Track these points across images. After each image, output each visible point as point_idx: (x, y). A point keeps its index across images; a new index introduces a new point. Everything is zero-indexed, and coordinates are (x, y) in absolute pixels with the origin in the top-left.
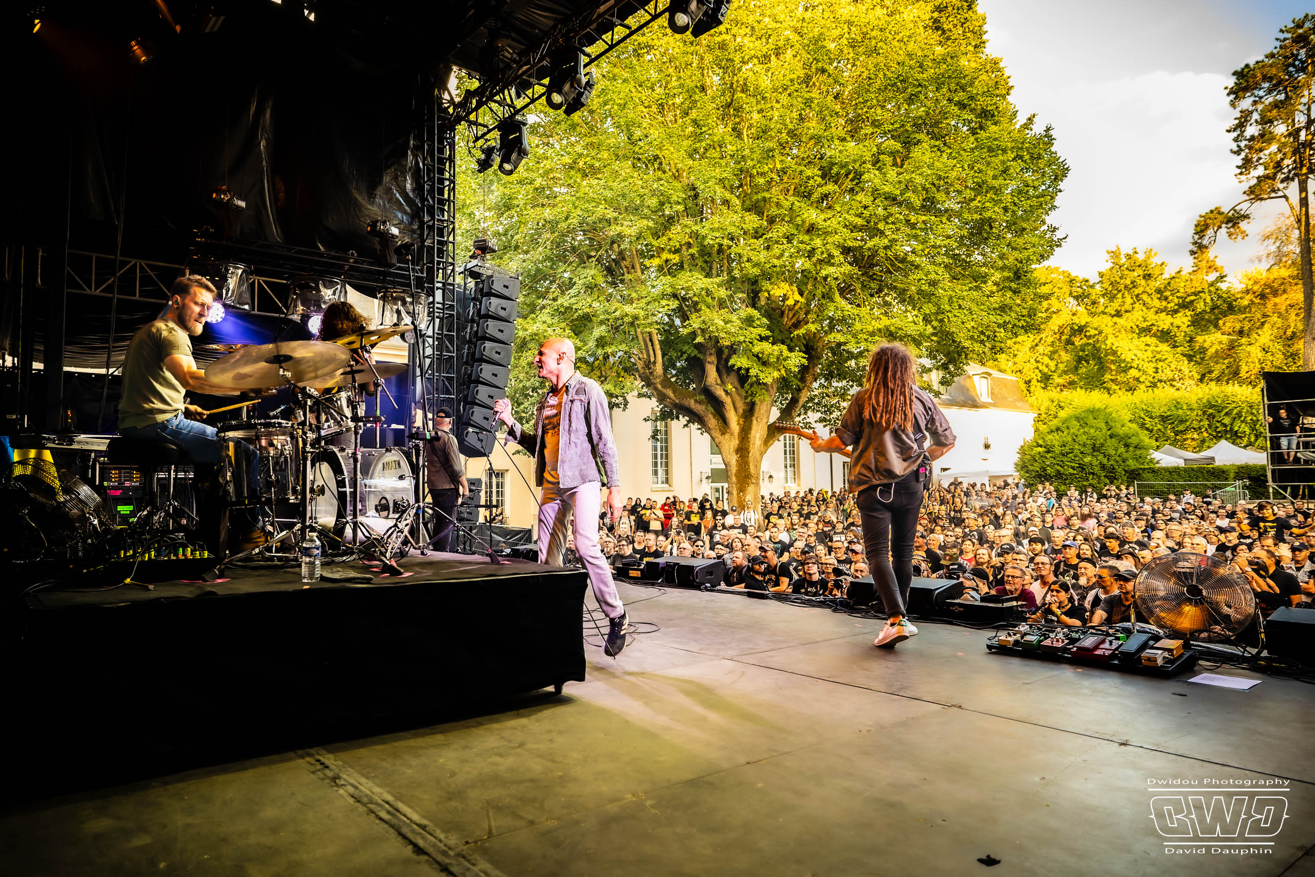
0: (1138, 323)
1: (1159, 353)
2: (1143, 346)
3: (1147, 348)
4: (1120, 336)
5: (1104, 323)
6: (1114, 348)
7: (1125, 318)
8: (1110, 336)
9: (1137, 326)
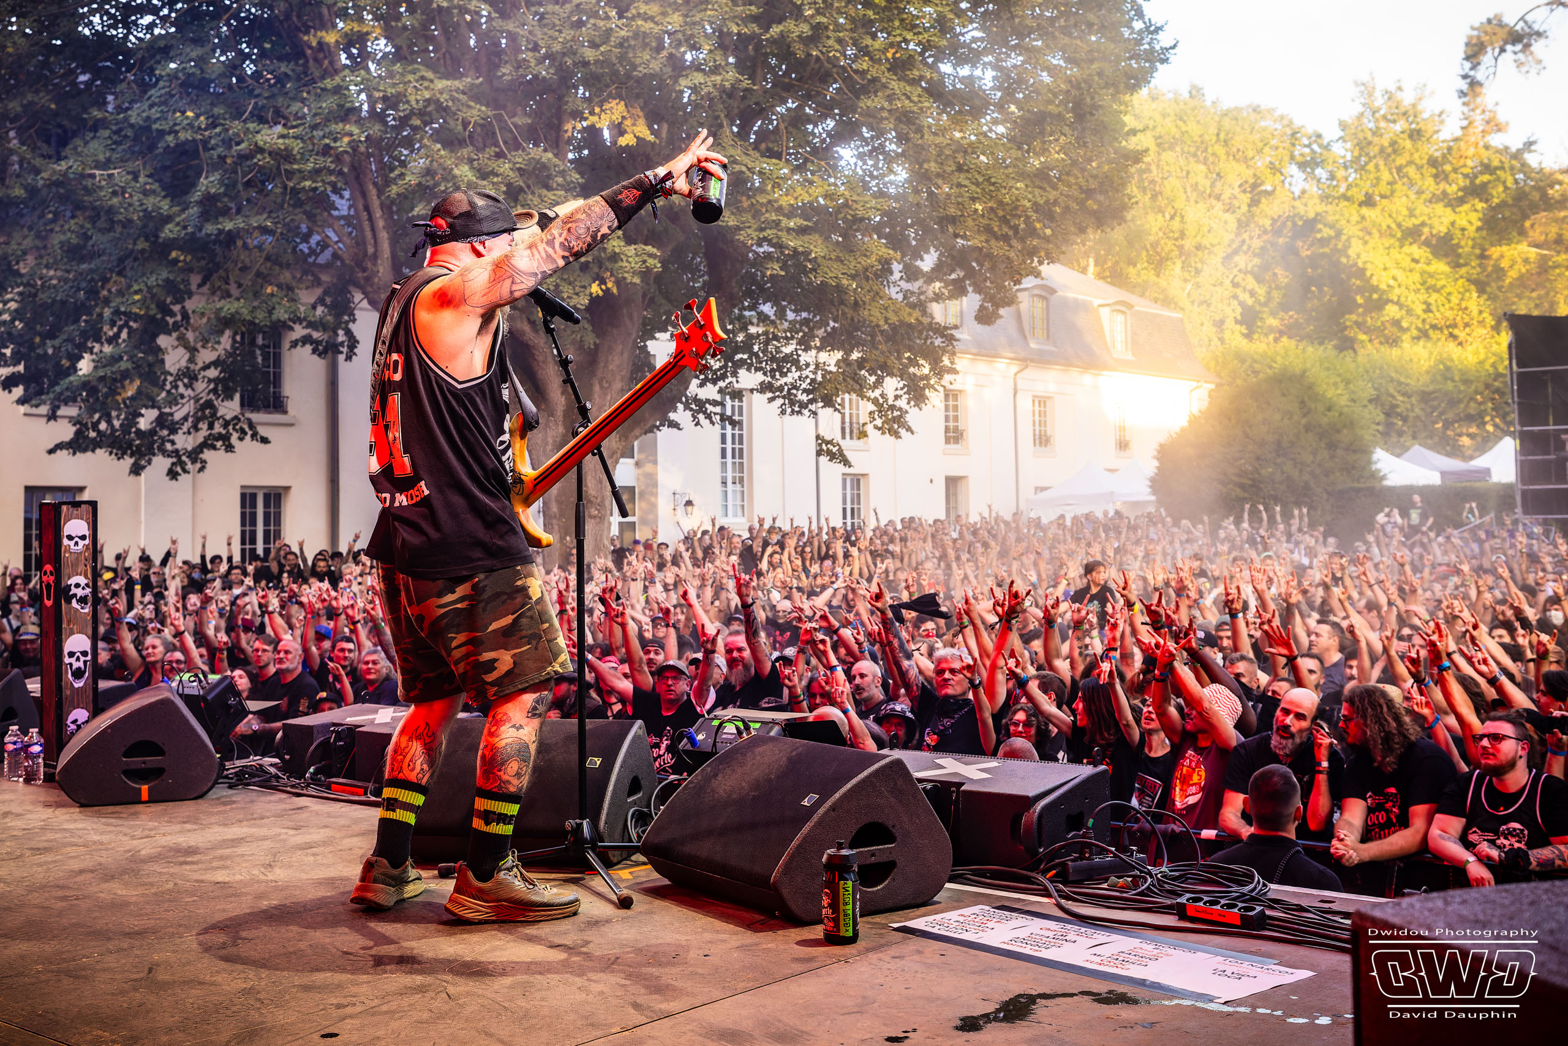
0: (1400, 219)
1: (1431, 276)
2: (1407, 262)
3: (1413, 265)
4: (1371, 243)
5: (1347, 217)
6: (1360, 264)
7: (1378, 208)
8: (1354, 241)
9: (1399, 225)
